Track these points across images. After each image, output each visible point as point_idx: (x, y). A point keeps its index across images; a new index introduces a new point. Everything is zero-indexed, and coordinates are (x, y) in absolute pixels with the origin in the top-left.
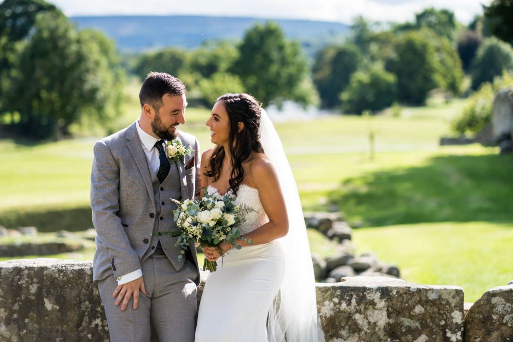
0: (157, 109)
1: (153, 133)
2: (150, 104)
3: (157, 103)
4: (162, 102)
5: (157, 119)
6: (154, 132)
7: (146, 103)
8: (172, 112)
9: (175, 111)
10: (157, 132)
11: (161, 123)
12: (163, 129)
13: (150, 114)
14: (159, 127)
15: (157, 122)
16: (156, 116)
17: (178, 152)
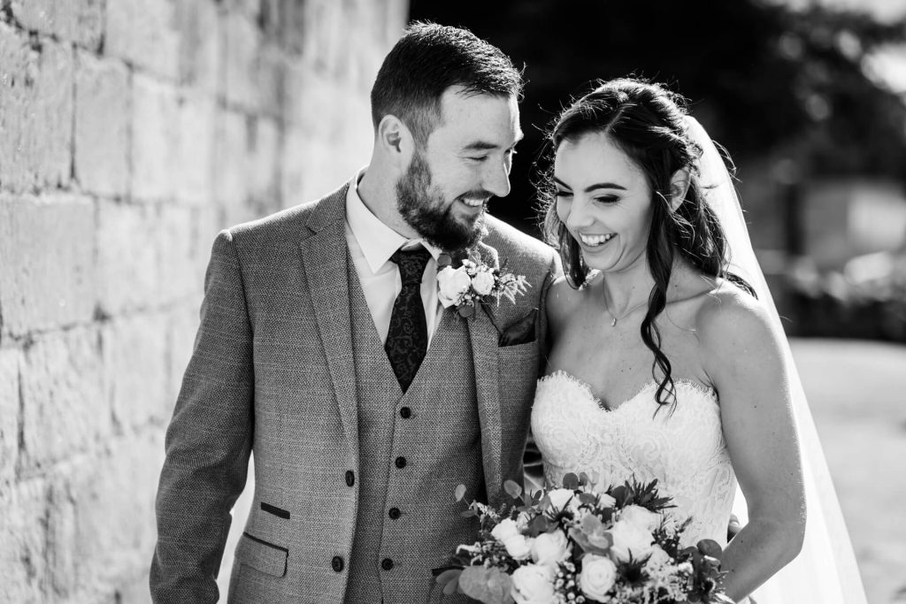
0: (421, 135)
1: (399, 218)
2: (400, 116)
3: (424, 114)
4: (438, 111)
5: (418, 169)
6: (404, 212)
7: (389, 113)
8: (470, 147)
9: (480, 146)
10: (414, 212)
11: (429, 183)
12: (433, 205)
13: (398, 150)
14: (420, 195)
15: (416, 176)
16: (416, 157)
17: (471, 290)
